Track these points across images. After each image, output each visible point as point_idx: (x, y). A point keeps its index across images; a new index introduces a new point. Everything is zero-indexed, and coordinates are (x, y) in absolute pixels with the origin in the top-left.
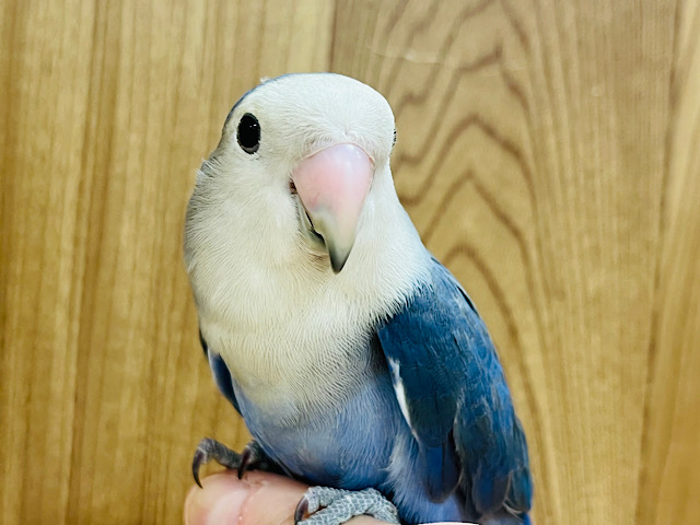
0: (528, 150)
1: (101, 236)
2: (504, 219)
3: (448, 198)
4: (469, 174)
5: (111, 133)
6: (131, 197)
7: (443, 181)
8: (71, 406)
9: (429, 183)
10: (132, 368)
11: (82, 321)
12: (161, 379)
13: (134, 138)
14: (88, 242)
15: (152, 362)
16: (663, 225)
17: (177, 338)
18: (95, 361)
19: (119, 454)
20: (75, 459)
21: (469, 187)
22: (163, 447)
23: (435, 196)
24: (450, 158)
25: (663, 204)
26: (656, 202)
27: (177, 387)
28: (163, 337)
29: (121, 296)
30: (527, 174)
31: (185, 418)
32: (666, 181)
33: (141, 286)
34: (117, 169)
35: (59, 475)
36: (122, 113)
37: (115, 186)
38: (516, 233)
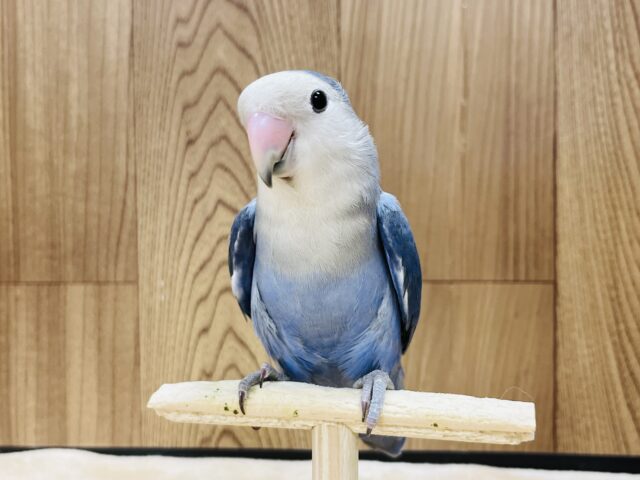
0: (252, 8)
1: (16, 84)
2: (243, 50)
3: (207, 41)
4: (219, 25)
5: (15, 25)
6: (30, 61)
7: (203, 31)
8: (9, 179)
9: (195, 33)
10: (40, 156)
11: (10, 133)
12: (55, 161)
13: (28, 28)
14: (10, 87)
15: (50, 153)
16: (339, 42)
17: (62, 138)
18: (20, 154)
19: (38, 204)
20: (15, 210)
21: (219, 32)
22: (61, 199)
23: (200, 40)
24: (206, 16)
25: (339, 30)
26: (334, 30)
27: (64, 166)
28: (54, 137)
29: (30, 116)
30: (253, 22)
31: (71, 182)
32: (339, 15)
33: (39, 110)
34: (21, 46)
35: (7, 219)
36: (20, 14)
37: (21, 55)
38: (250, 57)
